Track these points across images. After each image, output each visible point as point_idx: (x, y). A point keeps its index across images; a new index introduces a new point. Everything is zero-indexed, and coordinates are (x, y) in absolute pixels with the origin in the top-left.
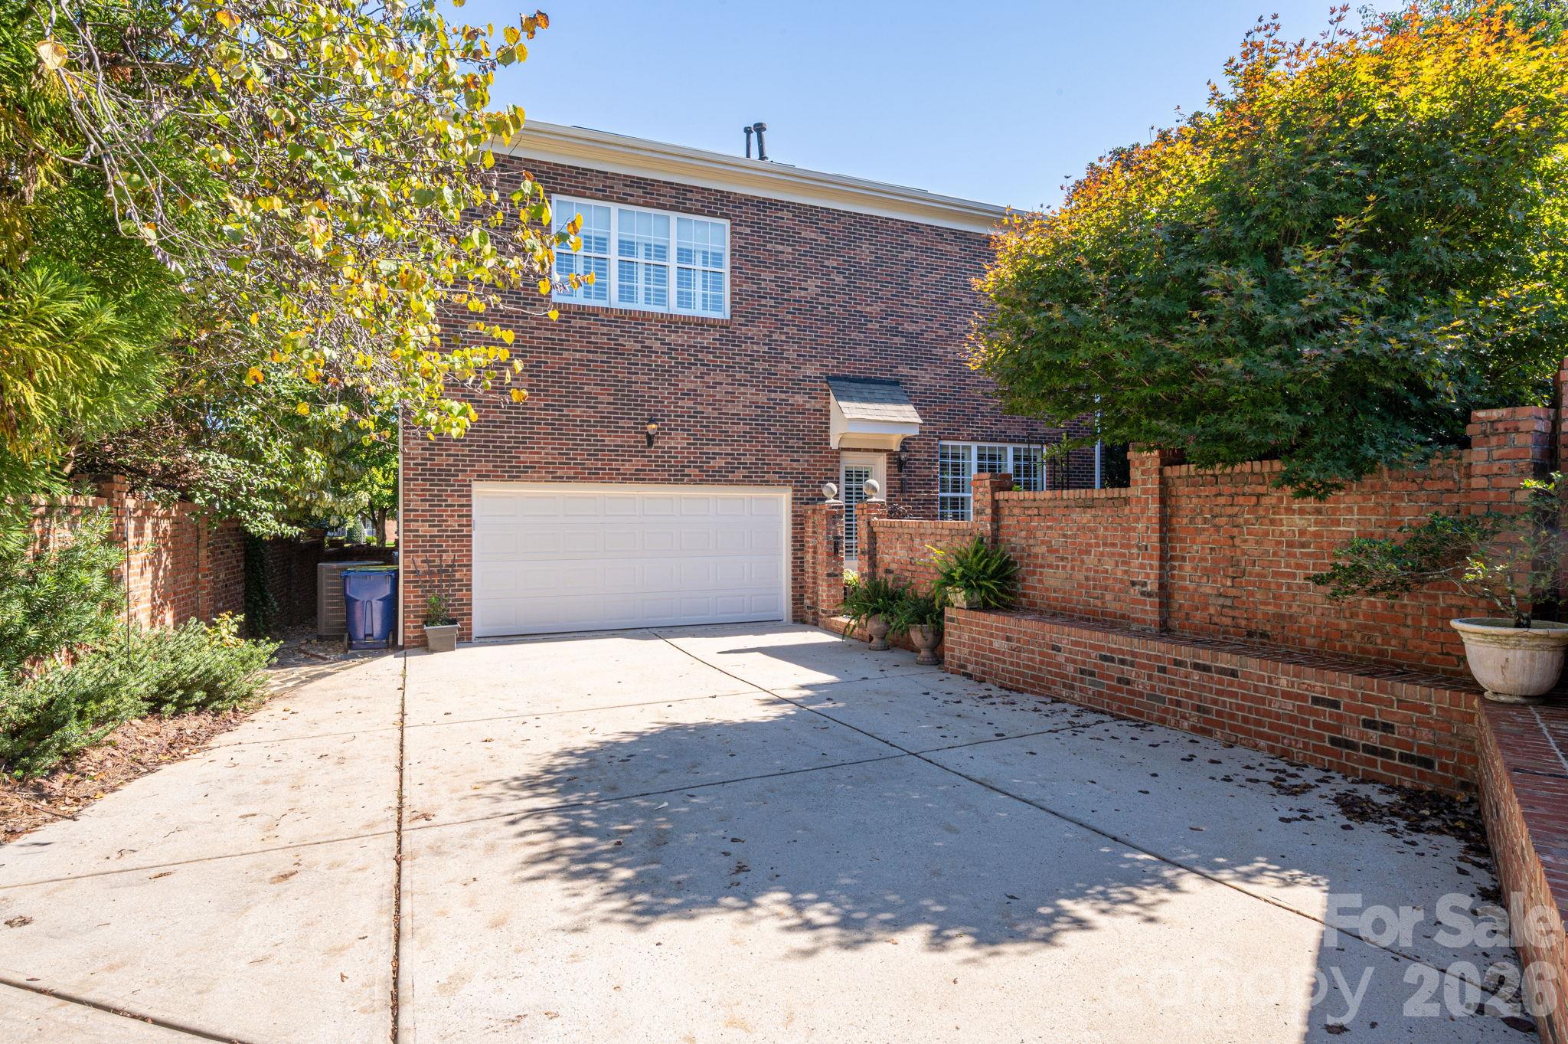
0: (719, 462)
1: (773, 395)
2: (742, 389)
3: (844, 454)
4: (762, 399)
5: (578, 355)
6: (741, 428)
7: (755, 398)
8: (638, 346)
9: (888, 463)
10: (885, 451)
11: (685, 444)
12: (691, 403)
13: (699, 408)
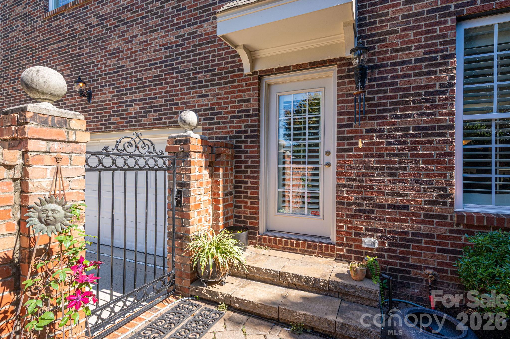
0: (135, 109)
1: (181, 32)
2: (154, 35)
3: (269, 79)
4: (171, 38)
5: (55, 46)
6: (154, 72)
7: (165, 40)
8: (84, 26)
9: (339, 78)
10: (332, 62)
11: (110, 96)
12: (114, 61)
13: (121, 63)
